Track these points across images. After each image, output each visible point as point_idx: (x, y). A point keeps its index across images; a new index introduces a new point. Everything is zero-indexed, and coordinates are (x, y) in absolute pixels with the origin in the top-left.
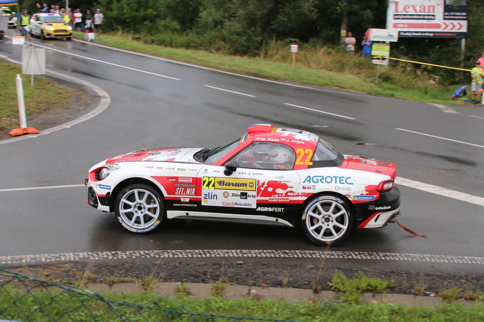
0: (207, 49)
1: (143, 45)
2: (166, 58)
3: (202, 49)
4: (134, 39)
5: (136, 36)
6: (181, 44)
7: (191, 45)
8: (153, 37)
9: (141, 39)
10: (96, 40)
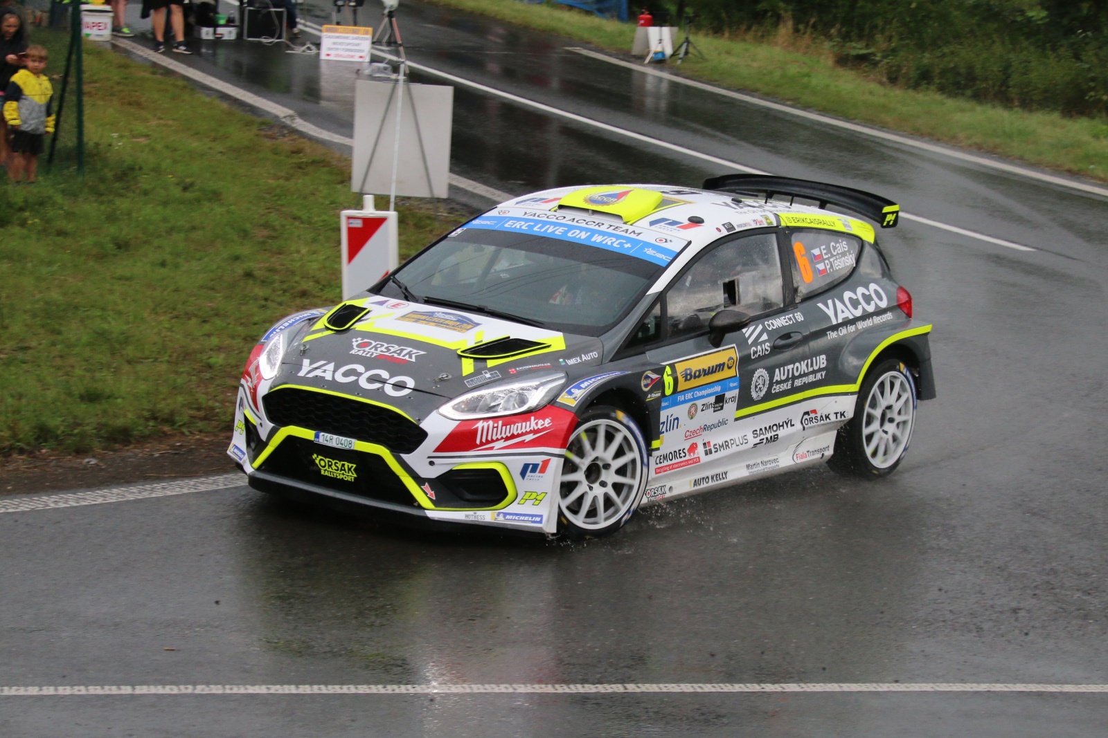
1: (880, 90)
2: (980, 149)
4: (843, 61)
5: (854, 48)
6: (1046, 91)
7: (1091, 97)
8: (924, 56)
9: (876, 64)
10: (680, 59)
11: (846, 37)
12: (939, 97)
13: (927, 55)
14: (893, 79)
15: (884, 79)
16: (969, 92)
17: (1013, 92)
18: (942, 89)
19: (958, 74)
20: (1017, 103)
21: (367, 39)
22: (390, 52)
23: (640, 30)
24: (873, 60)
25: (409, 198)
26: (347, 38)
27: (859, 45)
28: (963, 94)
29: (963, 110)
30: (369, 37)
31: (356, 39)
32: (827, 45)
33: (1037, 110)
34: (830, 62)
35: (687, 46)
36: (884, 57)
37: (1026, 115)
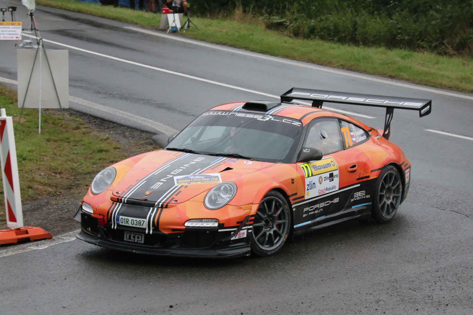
0: (436, 47)
1: (290, 40)
3: (423, 48)
4: (270, 26)
5: (275, 19)
6: (375, 36)
7: (399, 37)
8: (311, 21)
9: (287, 27)
10: (185, 30)
11: (270, 13)
12: (321, 42)
13: (313, 21)
14: (296, 34)
15: (292, 35)
16: (336, 39)
17: (358, 37)
18: (322, 38)
19: (330, 30)
20: (361, 43)
21: (19, 28)
22: (32, 34)
23: (163, 16)
24: (285, 25)
25: (48, 109)
26: (9, 28)
27: (277, 18)
28: (333, 40)
29: (333, 48)
30: (21, 27)
31: (14, 28)
32: (261, 18)
33: (372, 46)
34: (263, 27)
35: (189, 23)
36: (290, 23)
37: (366, 49)
